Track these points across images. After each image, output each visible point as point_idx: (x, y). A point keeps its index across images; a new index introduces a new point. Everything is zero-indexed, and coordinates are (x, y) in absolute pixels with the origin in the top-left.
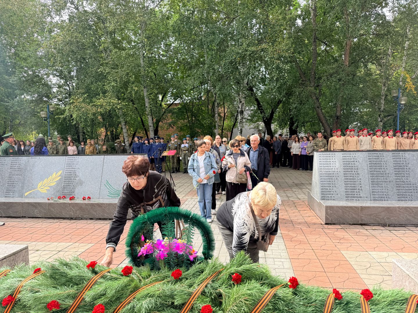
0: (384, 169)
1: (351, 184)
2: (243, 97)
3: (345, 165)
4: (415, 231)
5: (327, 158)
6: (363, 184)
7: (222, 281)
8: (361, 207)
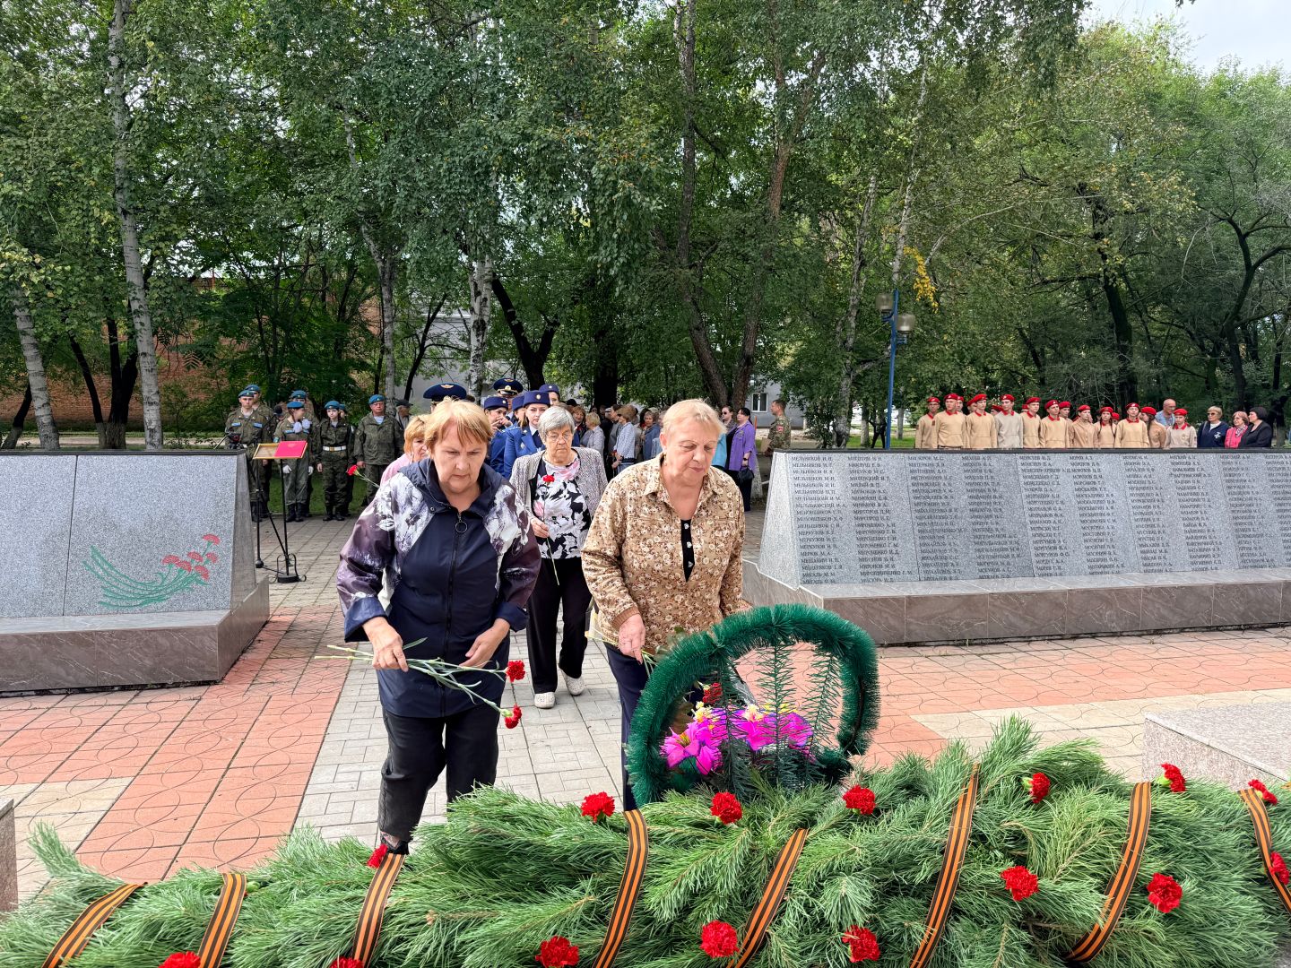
0: (946, 497)
1: (873, 539)
2: (486, 277)
3: (857, 488)
4: (1033, 653)
5: (813, 469)
6: (901, 538)
7: (1002, 799)
8: (909, 597)
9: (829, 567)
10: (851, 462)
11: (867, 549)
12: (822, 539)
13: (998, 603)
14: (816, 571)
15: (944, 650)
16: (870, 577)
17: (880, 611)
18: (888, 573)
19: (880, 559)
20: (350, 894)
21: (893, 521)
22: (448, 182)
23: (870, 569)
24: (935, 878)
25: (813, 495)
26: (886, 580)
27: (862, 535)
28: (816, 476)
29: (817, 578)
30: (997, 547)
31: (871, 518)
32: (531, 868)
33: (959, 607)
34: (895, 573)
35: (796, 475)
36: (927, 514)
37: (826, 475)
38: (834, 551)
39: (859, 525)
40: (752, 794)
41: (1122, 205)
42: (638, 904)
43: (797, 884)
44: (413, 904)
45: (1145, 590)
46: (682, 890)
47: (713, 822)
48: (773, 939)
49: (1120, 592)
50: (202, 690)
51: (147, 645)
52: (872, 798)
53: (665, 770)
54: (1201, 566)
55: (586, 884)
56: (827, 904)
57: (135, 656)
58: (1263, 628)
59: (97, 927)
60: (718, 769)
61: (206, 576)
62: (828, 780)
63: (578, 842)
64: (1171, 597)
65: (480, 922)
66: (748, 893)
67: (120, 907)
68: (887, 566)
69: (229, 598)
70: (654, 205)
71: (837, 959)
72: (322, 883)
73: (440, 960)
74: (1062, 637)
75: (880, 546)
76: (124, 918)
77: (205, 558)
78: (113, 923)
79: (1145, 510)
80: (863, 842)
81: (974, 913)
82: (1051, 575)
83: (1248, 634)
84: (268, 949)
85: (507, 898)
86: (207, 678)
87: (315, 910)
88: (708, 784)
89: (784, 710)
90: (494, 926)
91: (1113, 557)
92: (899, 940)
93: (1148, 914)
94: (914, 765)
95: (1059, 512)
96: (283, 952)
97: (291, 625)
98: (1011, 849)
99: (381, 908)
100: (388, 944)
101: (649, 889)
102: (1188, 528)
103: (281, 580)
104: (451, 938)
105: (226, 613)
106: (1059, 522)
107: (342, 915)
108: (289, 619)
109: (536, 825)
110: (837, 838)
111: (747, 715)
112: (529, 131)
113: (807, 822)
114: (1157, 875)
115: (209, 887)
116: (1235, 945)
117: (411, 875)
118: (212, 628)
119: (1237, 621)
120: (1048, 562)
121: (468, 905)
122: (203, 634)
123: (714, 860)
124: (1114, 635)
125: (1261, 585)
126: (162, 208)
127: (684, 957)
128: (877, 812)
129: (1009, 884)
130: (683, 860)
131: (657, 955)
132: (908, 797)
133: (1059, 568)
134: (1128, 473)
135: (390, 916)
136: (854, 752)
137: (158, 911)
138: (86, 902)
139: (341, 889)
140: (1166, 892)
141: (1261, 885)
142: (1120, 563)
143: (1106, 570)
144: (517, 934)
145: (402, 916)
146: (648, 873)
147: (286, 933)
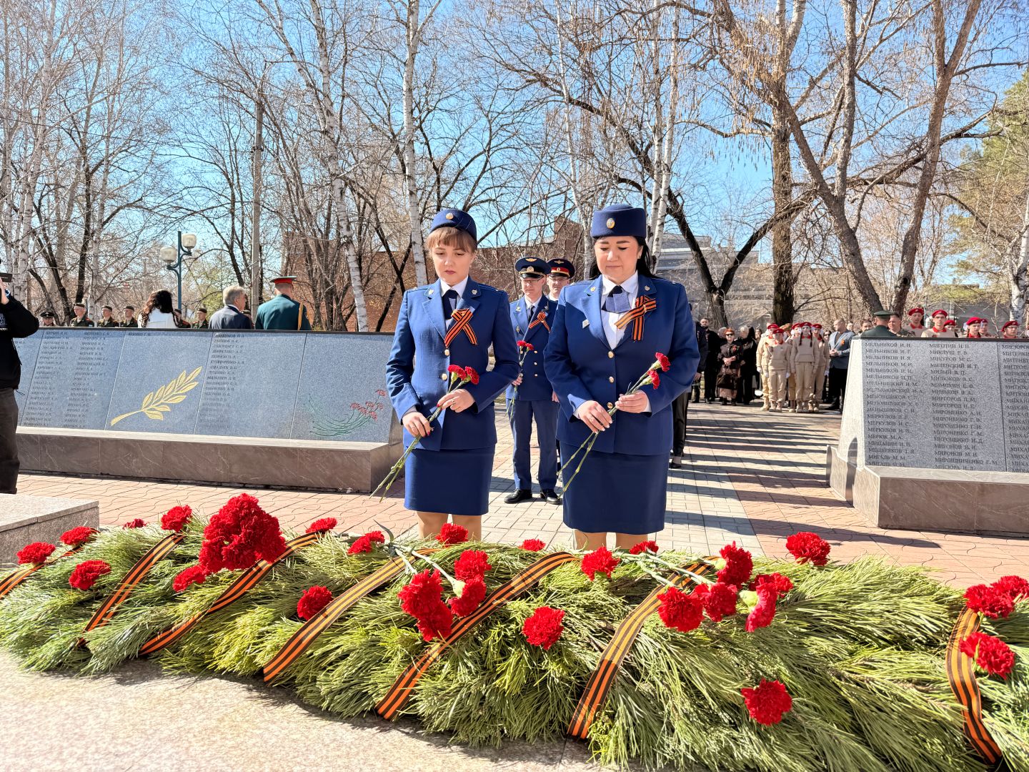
1: (952, 426)
3: (938, 375)
5: (889, 355)
6: (987, 427)
8: (982, 484)
9: (900, 451)
10: (933, 349)
11: (945, 436)
12: (894, 424)
14: (885, 454)
16: (946, 463)
17: (947, 496)
18: (967, 461)
19: (960, 447)
21: (978, 410)
23: (946, 457)
25: (886, 380)
26: (965, 468)
27: (941, 422)
28: (891, 361)
31: (952, 405)
34: (977, 462)
35: (869, 361)
36: (1021, 405)
37: (903, 361)
38: (905, 435)
39: (937, 412)
51: (328, 460)
57: (321, 468)
68: (968, 454)
75: (961, 433)
77: (375, 407)
118: (368, 453)
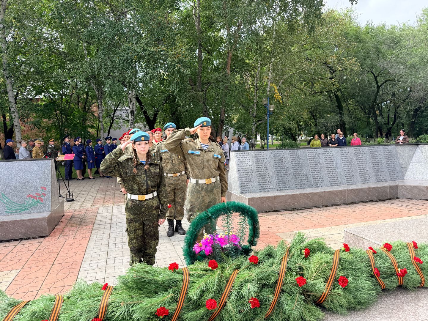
0: (285, 164)
1: (262, 178)
2: (134, 96)
3: (257, 162)
4: (313, 212)
5: (243, 156)
6: (271, 177)
7: (296, 257)
8: (274, 196)
9: (249, 188)
10: (255, 154)
11: (261, 181)
12: (247, 179)
13: (302, 197)
14: (245, 189)
15: (286, 212)
16: (262, 190)
17: (266, 201)
18: (268, 189)
19: (265, 184)
20: (97, 299)
21: (269, 172)
22: (119, 65)
23: (262, 188)
24: (276, 282)
25: (243, 165)
26: (267, 191)
27: (259, 177)
28: (244, 159)
29: (245, 192)
30: (301, 179)
31: (262, 171)
32: (153, 287)
33: (290, 198)
34: (270, 189)
35: (238, 159)
36: (279, 170)
37: (247, 158)
38: (250, 182)
39: (258, 174)
40: (222, 260)
41: (338, 68)
42: (186, 296)
43: (235, 286)
44: (116, 300)
45: (347, 191)
46: (200, 290)
47: (209, 269)
48: (228, 303)
49: (340, 191)
50: (43, 239)
51: (23, 225)
52: (257, 259)
53: (195, 255)
54: (364, 182)
55: (170, 291)
56: (244, 292)
57: (19, 229)
58: (383, 200)
59: (15, 315)
60: (212, 253)
61: (42, 201)
62: (244, 254)
63: (167, 278)
64: (355, 192)
65: (138, 304)
66: (220, 290)
67: (23, 308)
68: (267, 187)
69: (50, 208)
70: (188, 72)
71: (247, 308)
72: (87, 296)
73: (126, 317)
74: (322, 207)
75: (265, 180)
76: (24, 311)
77: (42, 195)
78: (21, 313)
79: (346, 165)
80: (255, 272)
81: (288, 291)
82: (318, 187)
83: (379, 203)
84: (71, 317)
85: (146, 296)
86: (44, 235)
87: (86, 304)
88: (208, 258)
89: (230, 234)
90: (142, 305)
91: (337, 180)
92: (266, 301)
93: (339, 288)
94: (270, 248)
95: (320, 167)
96: (76, 318)
97: (72, 216)
98: (299, 272)
99: (107, 303)
100: (109, 313)
101: (190, 291)
102: (360, 171)
103: (68, 201)
104: (129, 310)
105: (49, 213)
106: (320, 170)
107: (94, 305)
108: (71, 214)
109: (154, 274)
110: (247, 272)
111: (219, 236)
112: (145, 48)
113: (238, 268)
114: (341, 277)
115: (51, 300)
116: (364, 296)
117: (116, 292)
118: (45, 218)
119: (375, 198)
120: (317, 183)
121: (134, 299)
122: (42, 220)
123: (209, 280)
124: (338, 205)
125: (382, 187)
126: (20, 76)
127: (201, 310)
128: (259, 263)
129: (298, 282)
130: (200, 281)
131: (193, 310)
132: (268, 258)
133: (321, 185)
134: (341, 154)
135: (110, 304)
136: (253, 245)
137: (35, 308)
138: (11, 307)
139: (93, 297)
140: (344, 281)
141: (372, 278)
142: (339, 182)
143: (335, 185)
144: (149, 307)
145: (113, 304)
146: (189, 286)
147: (77, 312)
